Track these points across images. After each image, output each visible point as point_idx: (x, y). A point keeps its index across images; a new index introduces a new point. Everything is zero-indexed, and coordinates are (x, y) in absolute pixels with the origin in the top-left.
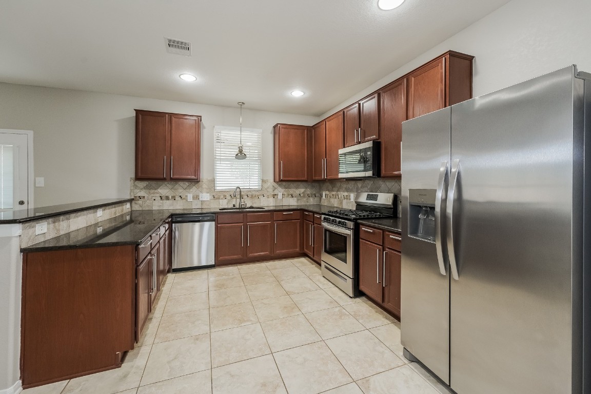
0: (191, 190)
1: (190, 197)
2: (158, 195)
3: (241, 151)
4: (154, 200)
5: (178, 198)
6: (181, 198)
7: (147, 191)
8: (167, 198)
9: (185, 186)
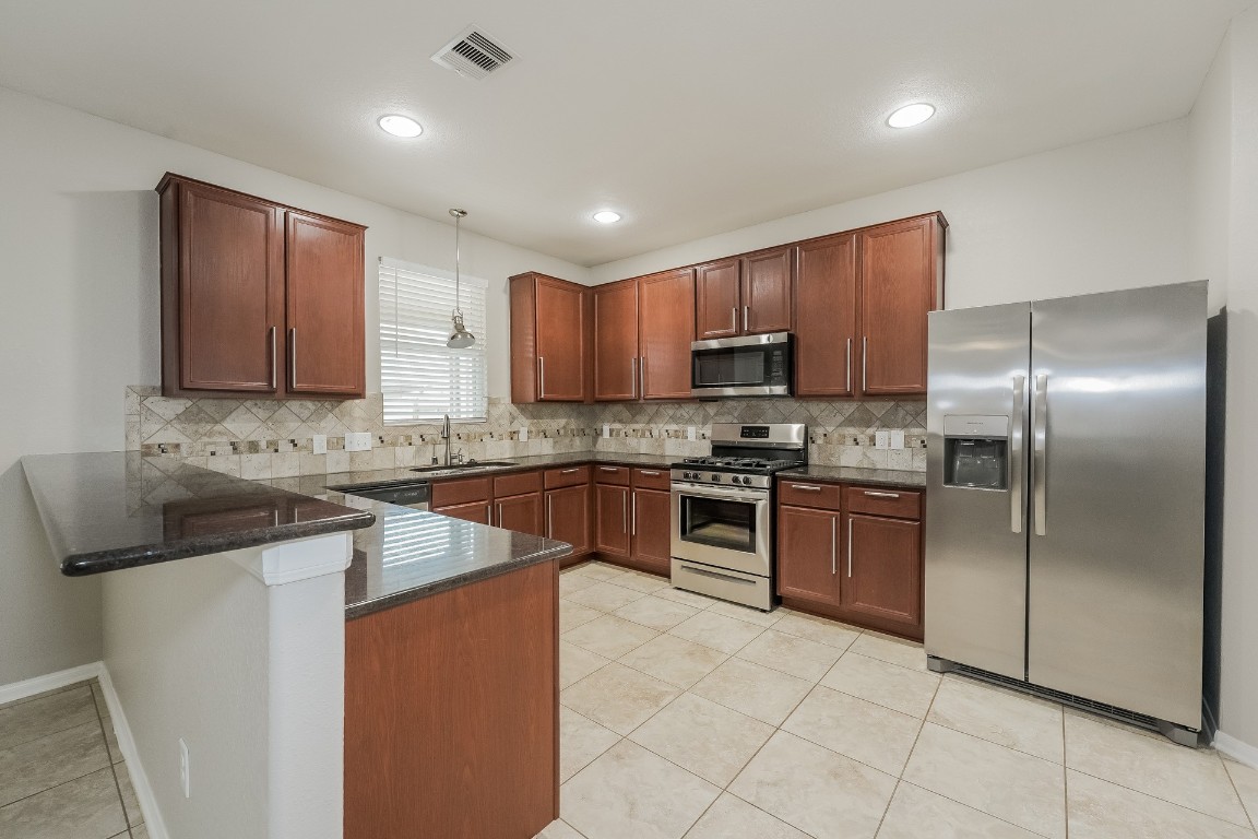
0: (323, 424)
1: (320, 443)
2: (224, 439)
3: (460, 328)
4: (213, 454)
5: (284, 447)
6: (295, 445)
7: (191, 428)
8: (253, 447)
9: (306, 414)
